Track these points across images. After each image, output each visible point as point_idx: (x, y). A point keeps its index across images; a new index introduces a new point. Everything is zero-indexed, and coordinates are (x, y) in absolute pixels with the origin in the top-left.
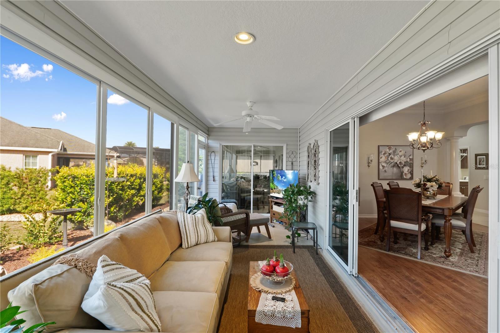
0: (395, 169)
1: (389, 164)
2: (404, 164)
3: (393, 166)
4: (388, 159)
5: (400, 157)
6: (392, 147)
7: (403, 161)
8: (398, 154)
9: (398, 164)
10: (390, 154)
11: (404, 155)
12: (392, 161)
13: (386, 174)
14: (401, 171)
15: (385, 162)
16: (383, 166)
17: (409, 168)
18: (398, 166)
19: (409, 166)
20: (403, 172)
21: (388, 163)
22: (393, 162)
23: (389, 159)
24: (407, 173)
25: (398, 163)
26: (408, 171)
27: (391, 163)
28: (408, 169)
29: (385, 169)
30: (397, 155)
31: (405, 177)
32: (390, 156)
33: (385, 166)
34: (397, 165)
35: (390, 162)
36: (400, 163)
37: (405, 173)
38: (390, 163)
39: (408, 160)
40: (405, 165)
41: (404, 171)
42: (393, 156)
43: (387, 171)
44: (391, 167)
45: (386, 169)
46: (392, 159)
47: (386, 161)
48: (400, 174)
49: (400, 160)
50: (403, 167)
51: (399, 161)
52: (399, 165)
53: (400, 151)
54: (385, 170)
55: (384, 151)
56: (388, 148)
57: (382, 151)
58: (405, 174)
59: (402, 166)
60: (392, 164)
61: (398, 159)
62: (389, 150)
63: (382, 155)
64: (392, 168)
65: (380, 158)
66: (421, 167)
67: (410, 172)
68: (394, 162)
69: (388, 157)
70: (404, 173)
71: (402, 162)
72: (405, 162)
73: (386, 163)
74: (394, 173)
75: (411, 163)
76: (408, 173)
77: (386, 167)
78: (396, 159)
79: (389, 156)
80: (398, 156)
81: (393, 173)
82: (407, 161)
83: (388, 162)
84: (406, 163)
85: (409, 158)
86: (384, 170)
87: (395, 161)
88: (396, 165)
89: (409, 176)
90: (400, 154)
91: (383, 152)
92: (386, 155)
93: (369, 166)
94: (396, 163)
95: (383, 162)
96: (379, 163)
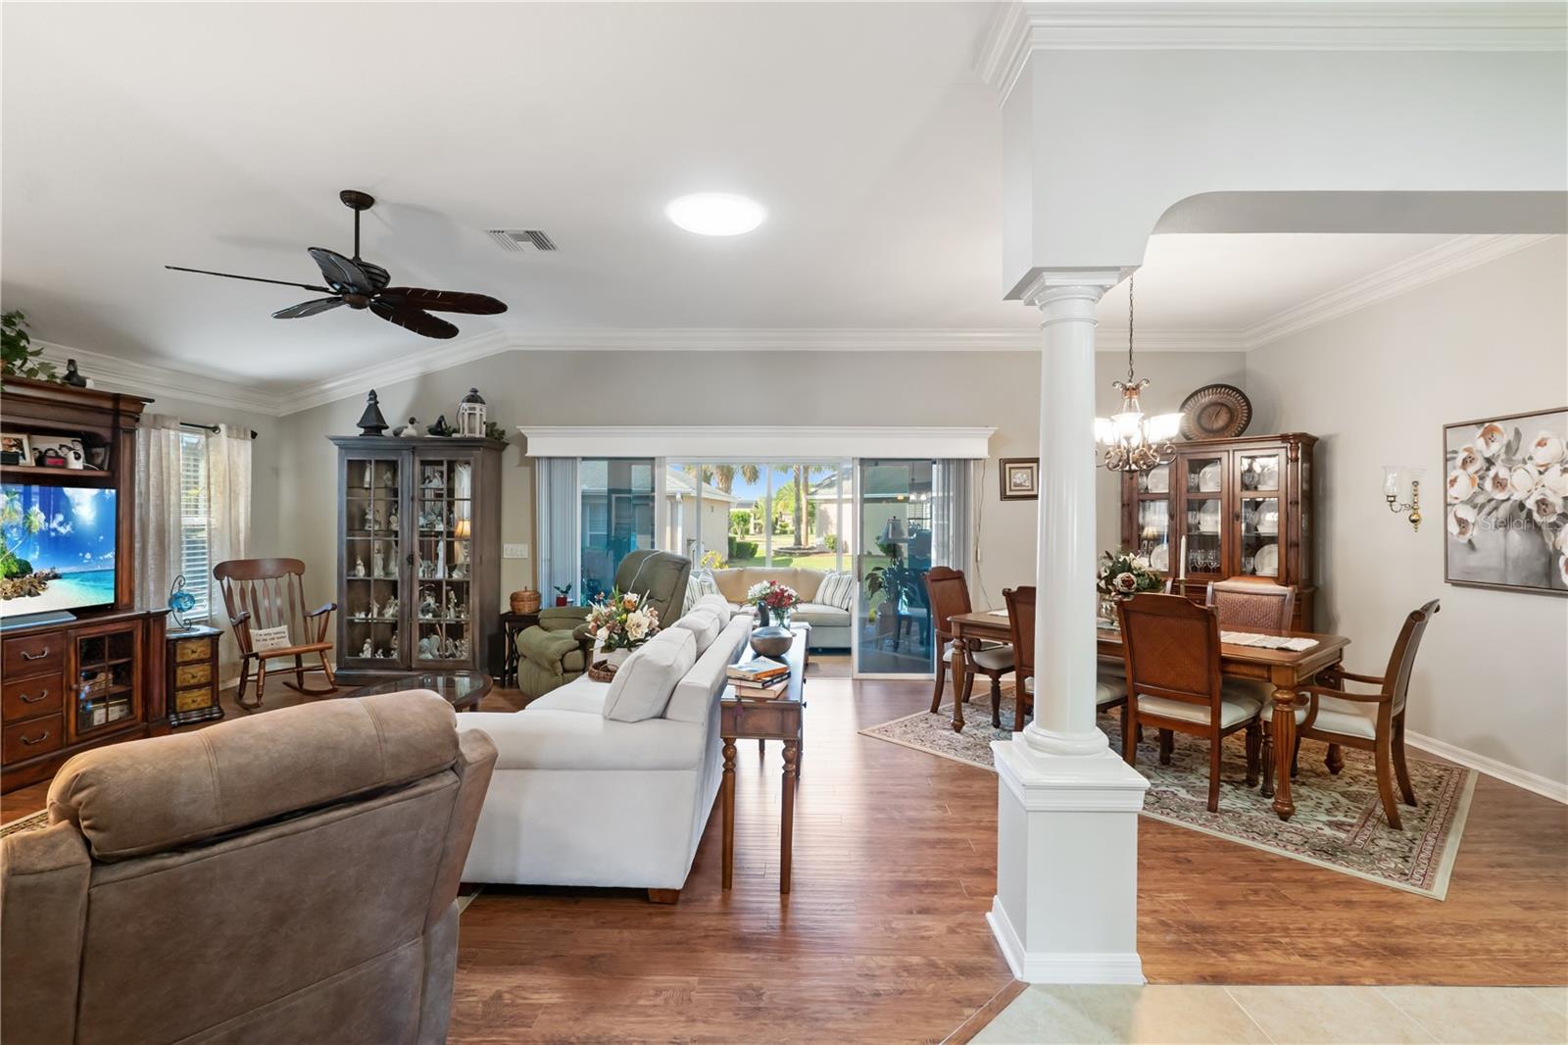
0: (1517, 540)
1: (1486, 510)
2: (1559, 511)
4: (1481, 487)
5: (1541, 473)
6: (1496, 424)
7: (1555, 492)
8: (1531, 458)
10: (1490, 462)
11: (1562, 462)
12: (1500, 496)
13: (1473, 560)
14: (1544, 545)
15: (1470, 502)
16: (1462, 523)
18: (1530, 513)
20: (1559, 553)
21: (1482, 506)
22: (1503, 501)
23: (1488, 484)
25: (1530, 504)
27: (1496, 508)
29: (1468, 536)
30: (1525, 462)
32: (1492, 473)
33: (1471, 520)
34: (1524, 514)
35: (1492, 500)
36: (1542, 503)
37: (1567, 560)
38: (1493, 503)
40: (1565, 516)
41: (1564, 550)
42: (1503, 473)
43: (1477, 546)
44: (1497, 527)
45: (1474, 533)
46: (1499, 484)
47: (1475, 494)
48: (1539, 565)
49: (1540, 489)
50: (1555, 527)
51: (1536, 496)
52: (1536, 517)
53: (1541, 444)
54: (1470, 541)
55: (1466, 450)
56: (1483, 435)
57: (1455, 452)
59: (1553, 518)
60: (1503, 512)
61: (1530, 485)
62: (1487, 444)
63: (1455, 468)
64: (1501, 530)
65: (1448, 486)
68: (1509, 499)
69: (1482, 478)
70: (1561, 560)
71: (1551, 498)
73: (1474, 507)
74: (1512, 555)
77: (1473, 524)
78: (1522, 485)
79: (1488, 469)
80: (1529, 466)
81: (1506, 558)
83: (1481, 500)
86: (1464, 540)
87: (1517, 497)
88: (1520, 515)
90: (1542, 456)
91: (1462, 455)
92: (1472, 469)
93: (1413, 521)
94: (1522, 506)
95: (1462, 502)
96: (1447, 505)
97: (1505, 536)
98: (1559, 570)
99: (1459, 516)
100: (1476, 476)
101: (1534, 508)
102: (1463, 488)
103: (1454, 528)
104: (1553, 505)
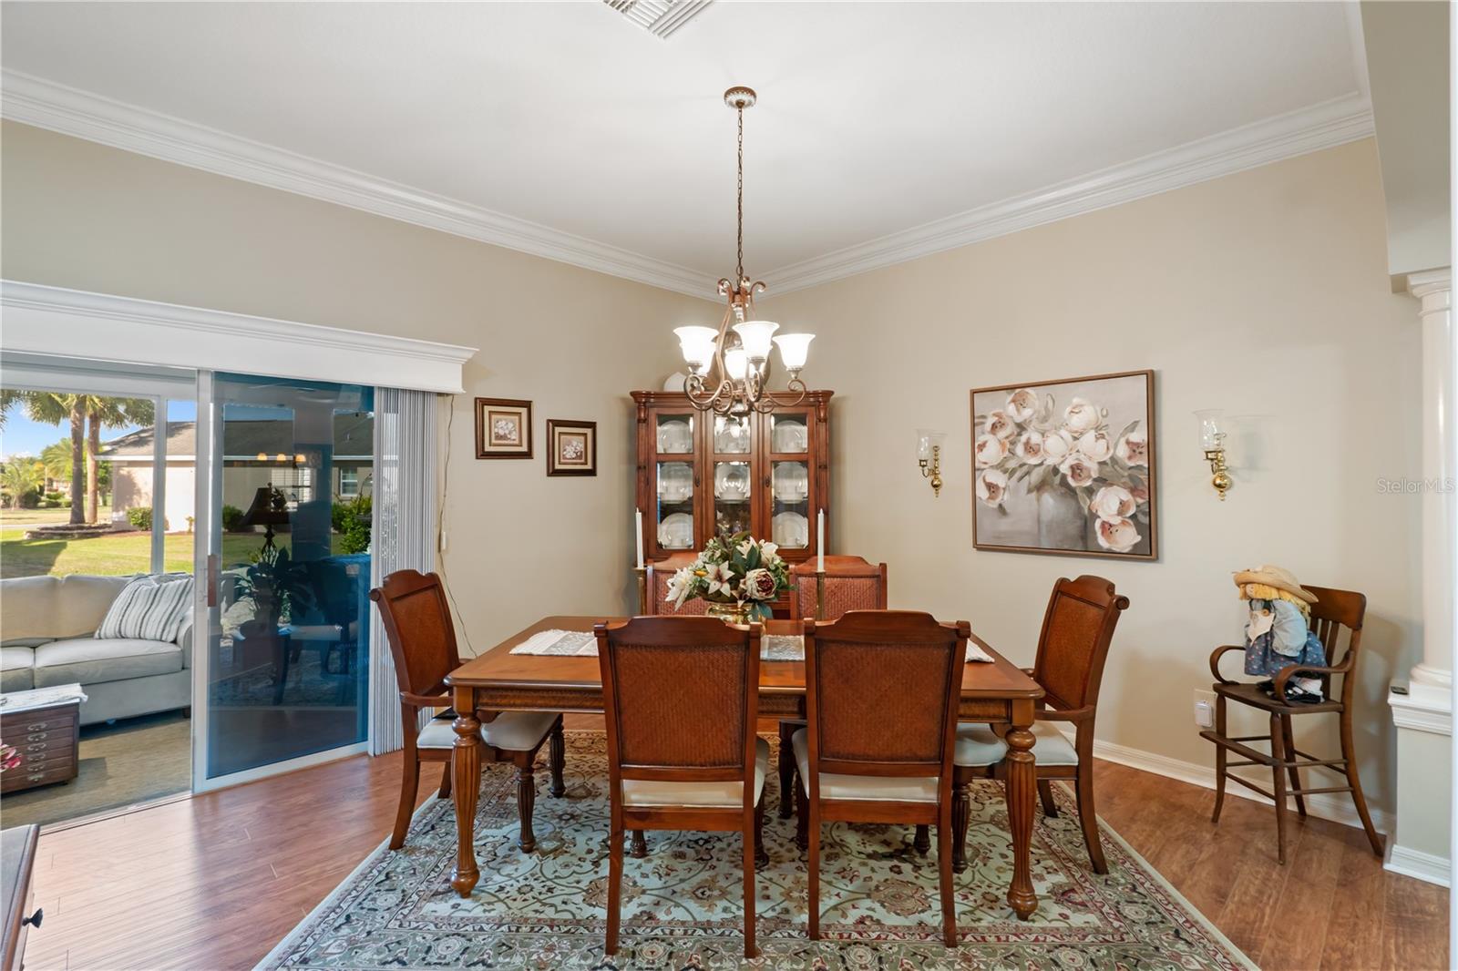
0: (1050, 503)
1: (1018, 475)
2: (1095, 475)
3: (1040, 487)
4: (1012, 452)
5: (1075, 439)
6: (1028, 390)
7: (1090, 458)
8: (1065, 424)
9: (1064, 476)
10: (1021, 427)
11: (1097, 429)
12: (1033, 461)
13: (1004, 525)
14: (1080, 508)
15: (1000, 467)
16: (991, 487)
17: (1125, 495)
18: (1064, 482)
19: (1124, 486)
20: (1094, 516)
21: (1013, 471)
22: (1036, 466)
23: (1020, 450)
24: (1116, 520)
25: (1064, 469)
26: (1120, 513)
27: (1028, 473)
28: (1122, 503)
29: (998, 501)
30: (1059, 428)
31: (1103, 543)
32: (1024, 438)
33: (1002, 484)
34: (1057, 479)
35: (1021, 466)
36: (1077, 470)
37: (1104, 524)
38: (1025, 469)
39: (1122, 452)
40: (1102, 481)
41: (1099, 513)
42: (1036, 438)
43: (1008, 511)
44: (1030, 491)
45: (1004, 498)
46: (1030, 449)
47: (1006, 459)
48: (1073, 528)
49: (1075, 455)
50: (1090, 492)
51: (1071, 461)
52: (1070, 481)
53: (1077, 410)
54: (1000, 505)
55: (994, 415)
56: (1013, 401)
57: (984, 417)
58: (1107, 528)
59: (1088, 483)
60: (1035, 477)
61: (1064, 450)
62: (1018, 410)
63: (983, 433)
64: (1034, 494)
65: (976, 450)
66: (1217, 491)
67: (1133, 517)
68: (1041, 464)
69: (1013, 443)
70: (1098, 524)
71: (1086, 463)
72: (1100, 463)
73: (1005, 472)
74: (1045, 518)
75: (1139, 467)
76: (1123, 523)
77: (1004, 489)
78: (1055, 451)
79: (1019, 434)
80: (1063, 432)
81: (1039, 521)
82: (1112, 458)
83: (1012, 464)
84: (1108, 469)
85: (1128, 443)
86: (994, 504)
87: (1050, 462)
88: (1053, 480)
89: (1128, 538)
90: (1076, 422)
91: (990, 421)
92: (1002, 434)
93: (935, 486)
94: (1055, 470)
95: (992, 467)
96: (974, 469)
97: (1038, 500)
98: (1095, 533)
99: (989, 480)
100: (1007, 441)
101: (1068, 473)
102: (992, 452)
103: (982, 493)
104: (1088, 470)
